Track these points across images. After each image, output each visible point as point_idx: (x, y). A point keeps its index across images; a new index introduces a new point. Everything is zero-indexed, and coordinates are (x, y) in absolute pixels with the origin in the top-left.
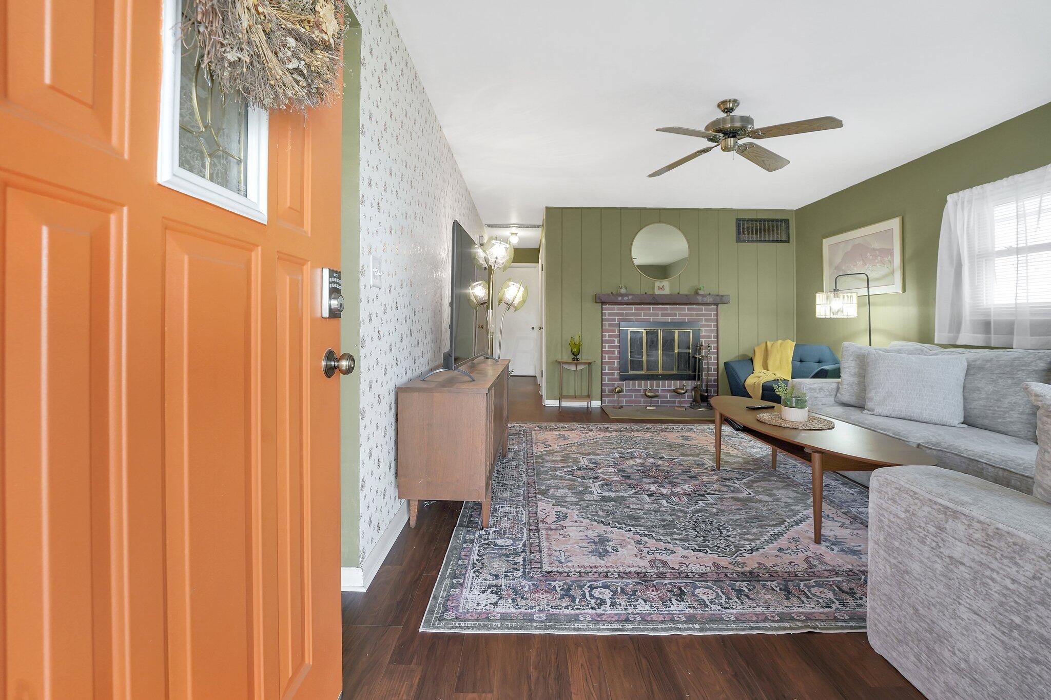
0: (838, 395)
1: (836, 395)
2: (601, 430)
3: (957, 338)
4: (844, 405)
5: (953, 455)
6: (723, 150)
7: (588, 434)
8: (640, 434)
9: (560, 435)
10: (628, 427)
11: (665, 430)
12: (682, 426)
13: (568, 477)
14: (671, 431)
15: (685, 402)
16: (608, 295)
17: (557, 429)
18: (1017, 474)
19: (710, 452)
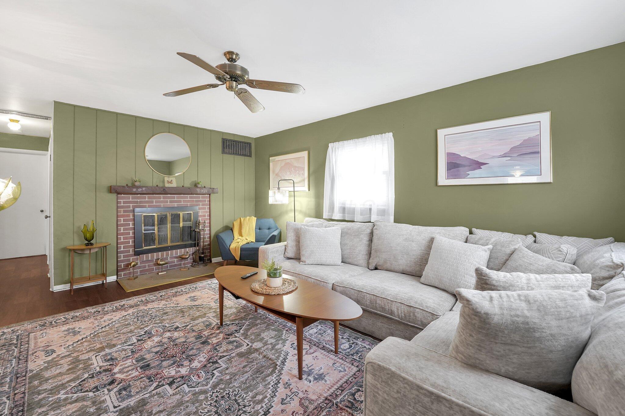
0: (286, 253)
1: (285, 253)
2: (117, 309)
3: (332, 216)
4: (289, 258)
5: (350, 289)
6: (227, 89)
7: (103, 320)
8: (155, 305)
9: (69, 329)
10: (144, 299)
11: (175, 295)
12: (188, 286)
13: (75, 395)
14: (181, 294)
15: (188, 263)
16: (123, 187)
17: (65, 323)
18: (379, 297)
19: (213, 309)
